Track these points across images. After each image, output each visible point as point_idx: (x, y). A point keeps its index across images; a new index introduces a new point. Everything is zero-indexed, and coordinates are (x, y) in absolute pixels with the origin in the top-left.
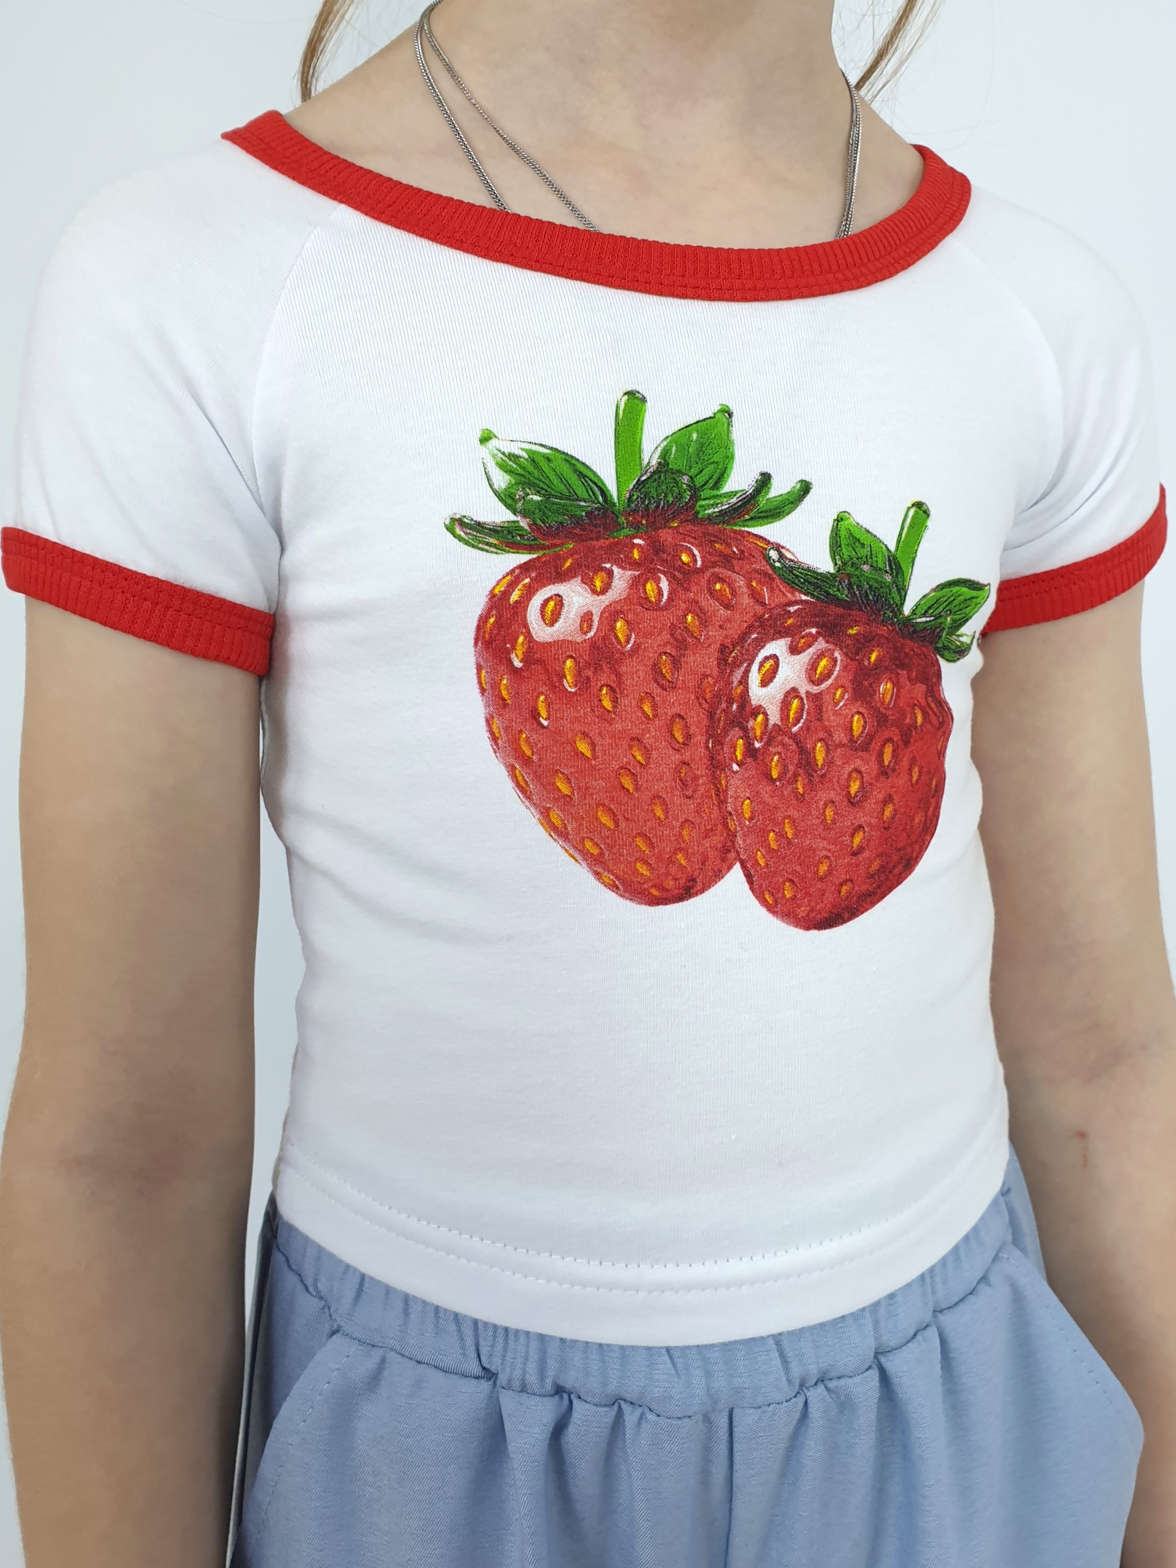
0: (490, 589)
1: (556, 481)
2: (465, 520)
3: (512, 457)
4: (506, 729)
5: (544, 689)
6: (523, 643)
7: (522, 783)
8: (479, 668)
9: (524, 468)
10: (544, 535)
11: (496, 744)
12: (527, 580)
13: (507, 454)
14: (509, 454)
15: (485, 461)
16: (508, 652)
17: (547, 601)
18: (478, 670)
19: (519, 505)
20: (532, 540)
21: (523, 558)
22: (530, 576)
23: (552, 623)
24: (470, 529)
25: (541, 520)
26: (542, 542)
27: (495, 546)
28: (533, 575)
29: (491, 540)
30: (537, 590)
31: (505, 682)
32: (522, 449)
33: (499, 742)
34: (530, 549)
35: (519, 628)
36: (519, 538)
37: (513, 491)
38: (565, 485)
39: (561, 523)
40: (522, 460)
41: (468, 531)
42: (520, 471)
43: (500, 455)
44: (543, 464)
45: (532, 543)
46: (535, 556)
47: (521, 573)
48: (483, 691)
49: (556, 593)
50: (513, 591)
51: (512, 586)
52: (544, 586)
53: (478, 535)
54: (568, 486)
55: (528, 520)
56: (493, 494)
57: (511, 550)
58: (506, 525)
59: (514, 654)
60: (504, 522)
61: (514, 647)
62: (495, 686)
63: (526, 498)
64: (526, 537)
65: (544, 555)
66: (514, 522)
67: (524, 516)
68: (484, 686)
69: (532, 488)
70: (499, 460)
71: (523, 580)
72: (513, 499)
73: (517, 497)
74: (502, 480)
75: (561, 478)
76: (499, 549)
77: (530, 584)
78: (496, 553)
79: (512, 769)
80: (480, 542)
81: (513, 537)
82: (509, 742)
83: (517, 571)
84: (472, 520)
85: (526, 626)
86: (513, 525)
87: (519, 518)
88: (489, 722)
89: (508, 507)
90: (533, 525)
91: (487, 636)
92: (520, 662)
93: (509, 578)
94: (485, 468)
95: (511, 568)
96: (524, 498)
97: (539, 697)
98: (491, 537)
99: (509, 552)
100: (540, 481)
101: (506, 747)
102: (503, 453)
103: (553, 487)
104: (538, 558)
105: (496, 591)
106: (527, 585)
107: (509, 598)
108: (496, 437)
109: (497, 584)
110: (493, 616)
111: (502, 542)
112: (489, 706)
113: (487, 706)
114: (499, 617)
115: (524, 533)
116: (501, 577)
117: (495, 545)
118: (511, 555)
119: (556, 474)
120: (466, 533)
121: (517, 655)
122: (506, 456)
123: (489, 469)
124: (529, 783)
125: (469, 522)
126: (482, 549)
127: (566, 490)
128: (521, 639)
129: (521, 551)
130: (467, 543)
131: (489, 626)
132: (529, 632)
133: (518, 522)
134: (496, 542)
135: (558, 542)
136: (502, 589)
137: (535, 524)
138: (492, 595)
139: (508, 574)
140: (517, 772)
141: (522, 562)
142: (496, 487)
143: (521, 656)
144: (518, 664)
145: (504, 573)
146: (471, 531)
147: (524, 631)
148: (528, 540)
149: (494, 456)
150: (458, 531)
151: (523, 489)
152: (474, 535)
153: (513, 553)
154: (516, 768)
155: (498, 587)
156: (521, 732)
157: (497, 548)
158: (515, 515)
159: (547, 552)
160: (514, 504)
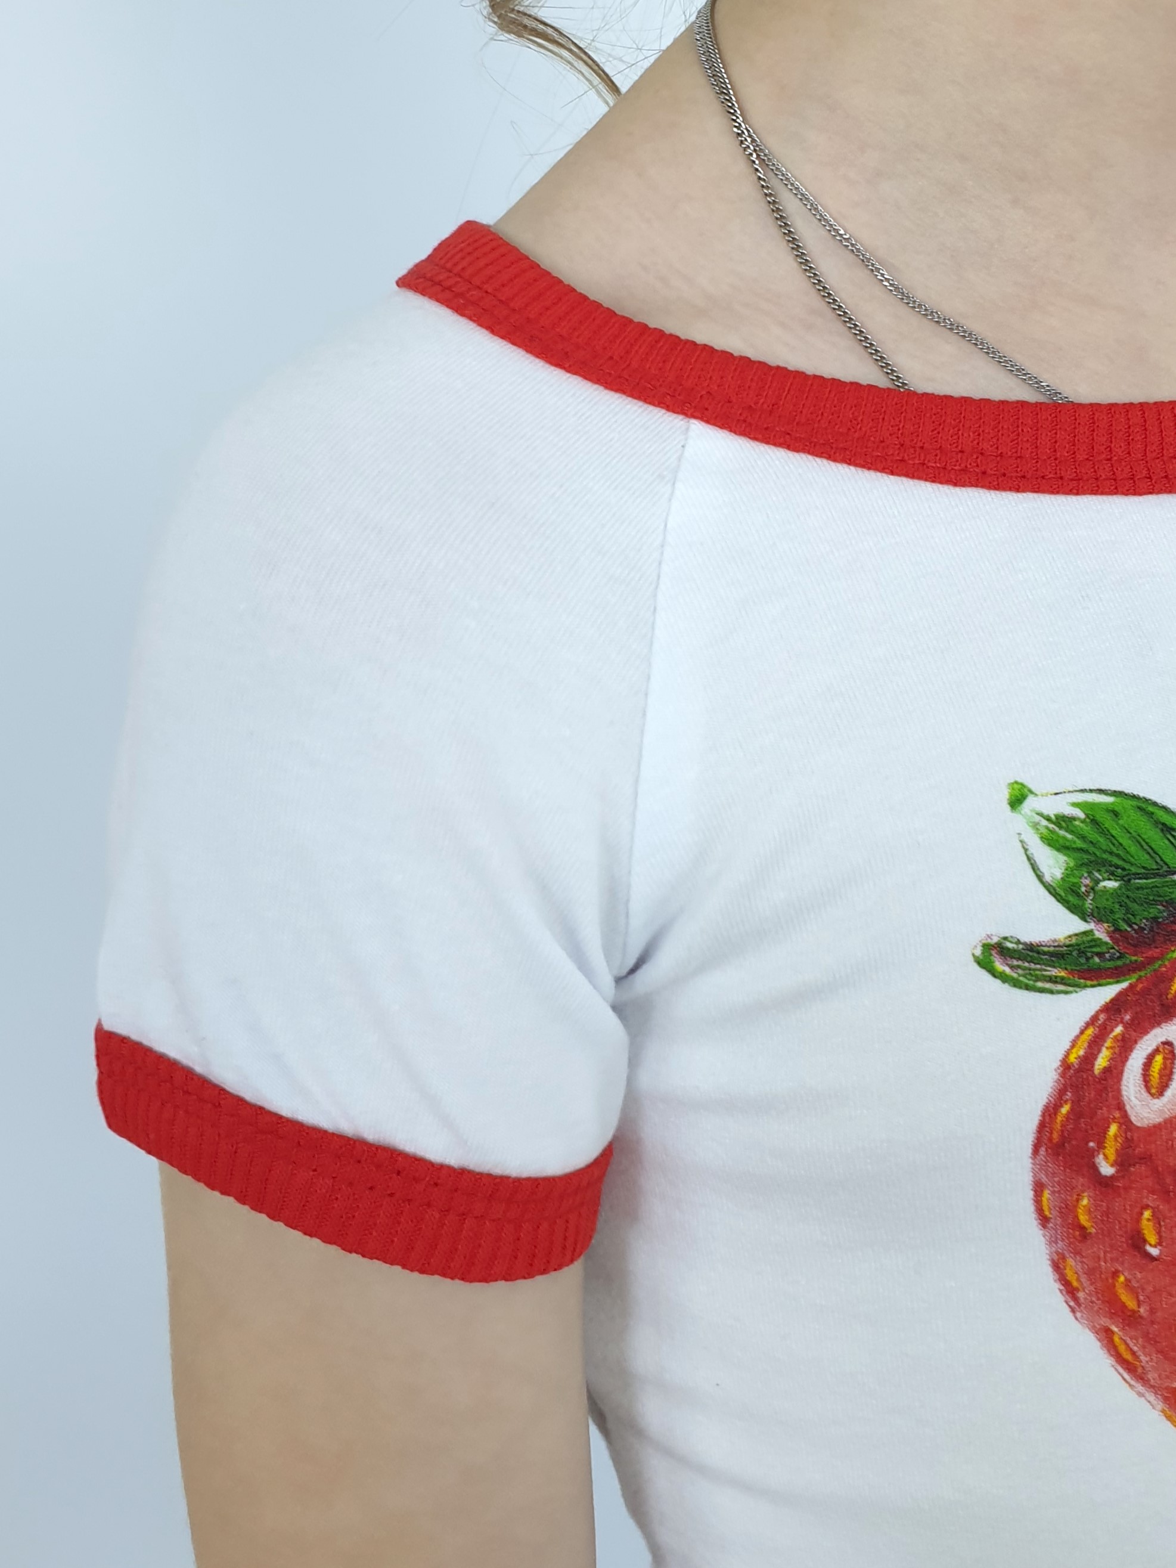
0: (1060, 1056)
1: (1133, 849)
2: (1010, 945)
3: (1063, 821)
4: (1090, 1273)
5: (1151, 1200)
6: (1116, 1136)
7: (1128, 1356)
8: (1038, 1188)
9: (1083, 838)
10: (1135, 946)
11: (1075, 1299)
12: (1119, 1030)
13: (1053, 817)
14: (1057, 817)
15: (1023, 837)
16: (1092, 1154)
17: (1150, 1059)
18: (1035, 1191)
19: (1089, 903)
20: (1119, 958)
21: (1108, 992)
22: (1122, 1022)
23: (1161, 1093)
24: (1019, 959)
25: (1124, 920)
26: (1134, 958)
27: (1062, 981)
28: (1127, 1017)
29: (1054, 972)
30: (1136, 1042)
31: (1085, 1202)
32: (1075, 805)
33: (1081, 1295)
34: (1116, 974)
35: (1109, 1112)
36: (1097, 960)
37: (1075, 880)
38: (1148, 853)
39: (1155, 919)
40: (1077, 823)
41: (1015, 963)
42: (1079, 844)
43: (1045, 823)
44: (1108, 822)
45: (1119, 963)
46: (1124, 985)
47: (1109, 1019)
48: (1044, 1220)
49: (1163, 1039)
50: (1099, 1051)
51: (1095, 1045)
52: (1146, 1032)
53: (1033, 966)
54: (1152, 852)
55: (1106, 925)
56: (1047, 893)
57: (1089, 983)
58: (1074, 941)
59: (1101, 1156)
60: (1070, 937)
61: (1101, 1146)
62: (1068, 1211)
63: (1096, 888)
64: (1107, 956)
65: (1139, 979)
66: (1085, 933)
67: (1100, 921)
68: (1047, 1213)
69: (1103, 869)
70: (1045, 831)
71: (1112, 1030)
72: (1078, 895)
73: (1083, 889)
74: (1054, 864)
75: (1140, 841)
76: (1069, 985)
77: (1123, 1035)
78: (1066, 993)
79: (1106, 1337)
80: (1038, 979)
81: (1088, 959)
82: (1097, 1293)
83: (1102, 1017)
84: (1018, 942)
85: (1121, 1107)
86: (1085, 939)
87: (1092, 926)
88: (1057, 1266)
89: (1073, 909)
90: (1116, 933)
91: (1055, 1136)
92: (1112, 1166)
93: (1090, 1031)
94: (1026, 850)
95: (1093, 1013)
96: (1093, 889)
97: (1142, 1214)
98: (1054, 967)
99: (1086, 986)
100: (1111, 853)
101: (1092, 1302)
102: (1048, 819)
103: (1132, 860)
104: (1131, 986)
105: (1072, 1059)
106: (1120, 1038)
107: (1093, 1065)
108: (1031, 792)
109: (1073, 1046)
110: (1066, 1102)
111: (1071, 972)
112: (1056, 1243)
113: (1052, 1241)
114: (1076, 1103)
115: (1104, 949)
116: (1077, 1032)
117: (1062, 978)
118: (1089, 991)
119: (1132, 838)
120: (1012, 967)
121: (1106, 1157)
122: (1052, 822)
123: (1032, 851)
124: (1140, 1353)
125: (1015, 946)
126: (1042, 991)
127: (1151, 861)
128: (1113, 1129)
129: (1104, 981)
130: (1016, 984)
131: (1059, 1119)
132: (1125, 1116)
133: (1091, 931)
134: (1063, 974)
135: (1154, 952)
136: (1081, 1053)
137: (1117, 930)
138: (1065, 1065)
139: (1088, 1025)
140: (1116, 1339)
141: (1108, 999)
142: (1048, 878)
143: (1112, 1157)
144: (1107, 1169)
145: (1081, 1024)
146: (1020, 963)
147: (1117, 1114)
148: (1112, 959)
149: (1035, 826)
150: (1000, 966)
151: (1090, 873)
152: (1024, 969)
153: (1093, 986)
154: (1113, 1332)
155: (1074, 1050)
156: (1115, 1274)
157: (1065, 984)
158: (1086, 921)
159: (1142, 973)
160: (1080, 903)
